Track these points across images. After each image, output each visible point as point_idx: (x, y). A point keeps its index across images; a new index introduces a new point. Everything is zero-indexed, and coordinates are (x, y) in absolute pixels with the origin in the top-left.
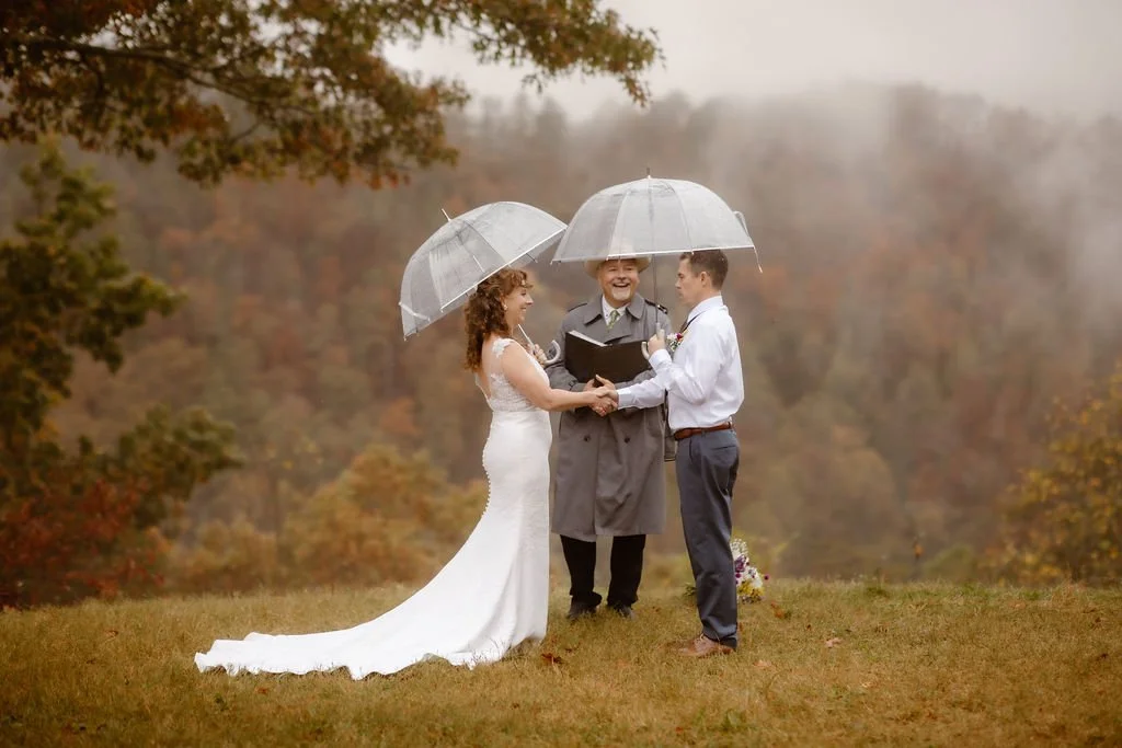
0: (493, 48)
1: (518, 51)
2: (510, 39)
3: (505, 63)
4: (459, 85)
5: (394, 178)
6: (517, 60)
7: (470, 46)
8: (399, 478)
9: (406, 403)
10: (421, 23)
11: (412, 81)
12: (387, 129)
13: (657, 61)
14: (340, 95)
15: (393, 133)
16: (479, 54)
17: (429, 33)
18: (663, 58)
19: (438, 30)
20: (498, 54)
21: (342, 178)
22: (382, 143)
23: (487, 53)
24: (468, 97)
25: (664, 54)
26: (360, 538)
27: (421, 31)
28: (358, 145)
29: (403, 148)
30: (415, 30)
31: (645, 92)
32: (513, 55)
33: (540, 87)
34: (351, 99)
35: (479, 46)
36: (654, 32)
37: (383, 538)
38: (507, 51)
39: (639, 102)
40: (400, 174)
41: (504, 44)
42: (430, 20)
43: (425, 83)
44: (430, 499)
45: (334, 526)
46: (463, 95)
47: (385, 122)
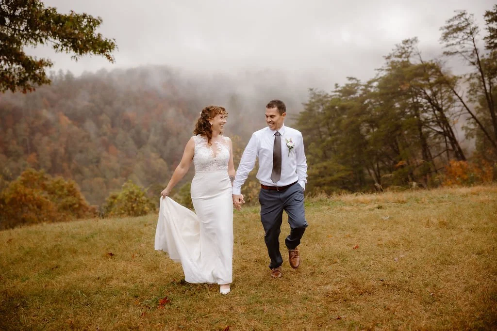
0: (60, 48)
1: (68, 48)
2: (65, 45)
3: (64, 52)
4: (49, 61)
5: (30, 89)
6: (68, 51)
7: (53, 47)
8: (36, 177)
9: (34, 154)
10: (36, 40)
11: (34, 60)
12: (27, 75)
13: (116, 49)
14: (10, 64)
15: (29, 76)
16: (56, 49)
17: (39, 43)
18: (117, 48)
19: (41, 41)
20: (62, 49)
21: (13, 90)
22: (26, 79)
23: (58, 49)
24: (52, 64)
25: (118, 47)
26: (25, 195)
27: (36, 42)
28: (18, 80)
29: (33, 80)
30: (34, 42)
31: (113, 58)
32: (67, 50)
33: (77, 59)
34: (14, 65)
35: (56, 47)
36: (114, 40)
37: (32, 195)
38: (65, 48)
39: (111, 61)
40: (32, 88)
41: (63, 46)
42: (39, 39)
43: (38, 60)
44: (46, 183)
45: (17, 193)
46: (51, 64)
47: (26, 72)
